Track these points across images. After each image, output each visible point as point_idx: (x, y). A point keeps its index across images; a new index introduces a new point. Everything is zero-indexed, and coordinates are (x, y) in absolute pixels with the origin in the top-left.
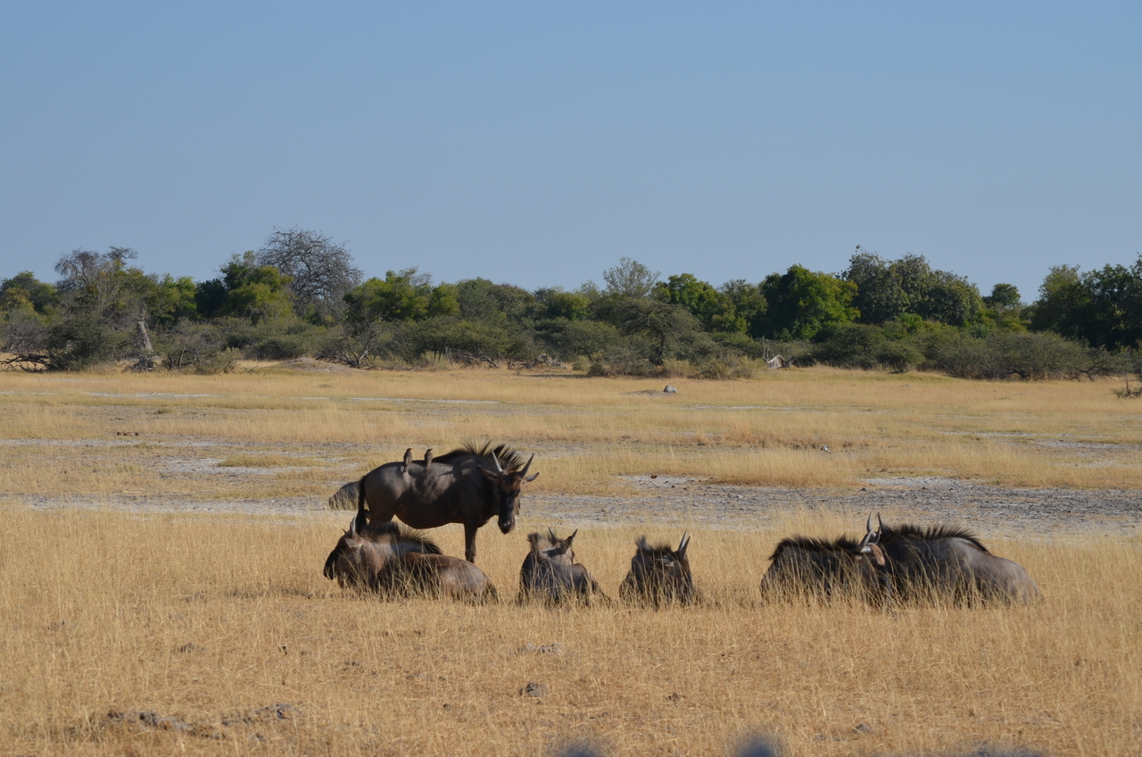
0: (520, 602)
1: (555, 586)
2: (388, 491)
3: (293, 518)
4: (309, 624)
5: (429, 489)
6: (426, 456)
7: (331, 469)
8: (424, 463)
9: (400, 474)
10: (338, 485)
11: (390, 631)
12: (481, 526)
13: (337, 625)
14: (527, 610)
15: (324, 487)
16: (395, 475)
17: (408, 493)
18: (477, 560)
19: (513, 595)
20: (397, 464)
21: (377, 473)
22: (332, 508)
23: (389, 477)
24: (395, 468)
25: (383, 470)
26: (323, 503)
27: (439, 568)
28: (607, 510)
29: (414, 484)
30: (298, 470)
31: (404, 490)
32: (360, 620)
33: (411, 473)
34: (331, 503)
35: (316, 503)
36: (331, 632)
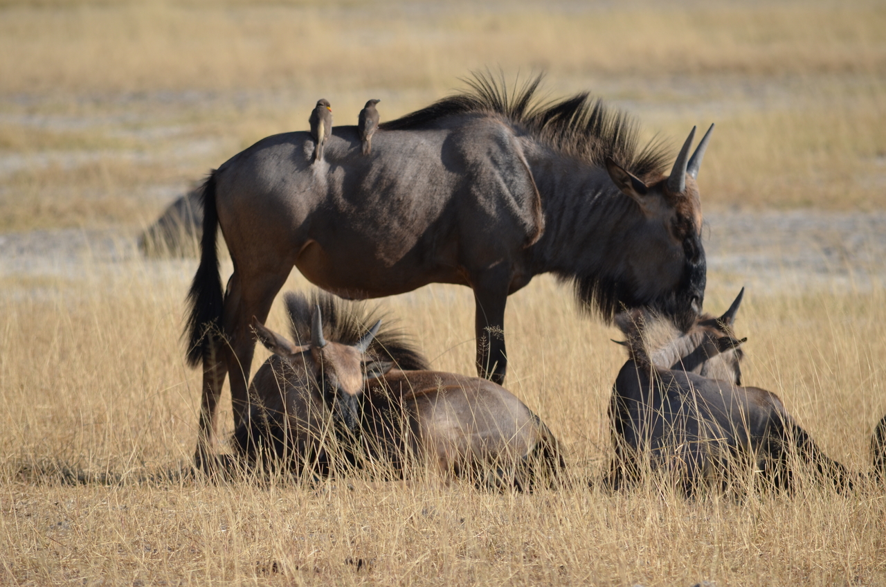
0: (614, 481)
1: (703, 439)
2: (275, 206)
3: (44, 283)
4: (81, 547)
5: (376, 198)
6: (363, 115)
7: (148, 157)
8: (354, 134)
9: (305, 164)
10: (164, 196)
11: (286, 561)
12: (514, 289)
13: (151, 548)
14: (633, 500)
15: (130, 202)
16: (291, 166)
17: (326, 213)
18: (512, 375)
19: (599, 463)
20: (297, 138)
21: (247, 159)
22: (146, 254)
23: (274, 170)
24: (290, 148)
25: (261, 154)
26: (125, 244)
27: (409, 401)
28: (849, 244)
29: (339, 188)
30: (64, 160)
31: (315, 203)
32: (210, 531)
33: (331, 158)
34: (143, 244)
35: (109, 244)
36: (135, 565)
